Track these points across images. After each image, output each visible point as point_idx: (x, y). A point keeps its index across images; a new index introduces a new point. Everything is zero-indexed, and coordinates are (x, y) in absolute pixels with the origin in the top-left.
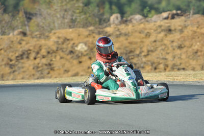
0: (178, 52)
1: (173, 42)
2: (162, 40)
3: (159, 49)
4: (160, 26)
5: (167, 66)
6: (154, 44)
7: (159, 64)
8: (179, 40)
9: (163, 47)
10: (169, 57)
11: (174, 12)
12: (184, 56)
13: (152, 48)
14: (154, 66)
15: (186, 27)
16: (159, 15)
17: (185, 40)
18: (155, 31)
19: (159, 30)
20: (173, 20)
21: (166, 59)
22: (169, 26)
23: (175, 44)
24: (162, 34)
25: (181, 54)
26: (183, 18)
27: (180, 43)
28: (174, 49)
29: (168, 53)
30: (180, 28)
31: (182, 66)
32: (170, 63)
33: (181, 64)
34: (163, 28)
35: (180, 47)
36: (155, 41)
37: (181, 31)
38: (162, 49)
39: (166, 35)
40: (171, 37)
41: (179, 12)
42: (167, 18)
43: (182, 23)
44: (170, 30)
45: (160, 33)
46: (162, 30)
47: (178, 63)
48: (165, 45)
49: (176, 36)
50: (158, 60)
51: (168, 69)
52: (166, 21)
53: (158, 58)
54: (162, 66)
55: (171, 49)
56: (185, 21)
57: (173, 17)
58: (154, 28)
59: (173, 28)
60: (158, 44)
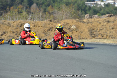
0: (112, 30)
1: (110, 26)
2: (106, 25)
3: (105, 29)
4: (105, 20)
5: (107, 36)
6: (102, 27)
7: (104, 35)
8: (112, 25)
9: (106, 28)
10: (108, 32)
11: (111, 14)
12: (114, 32)
13: (102, 29)
14: (102, 35)
15: (115, 20)
16: (105, 15)
17: (115, 26)
18: (103, 21)
19: (105, 21)
20: (110, 18)
21: (107, 33)
22: (109, 20)
23: (111, 27)
24: (106, 23)
25: (113, 32)
26: (114, 17)
27: (113, 27)
28: (110, 29)
29: (108, 31)
30: (113, 21)
31: (113, 36)
32: (108, 35)
33: (113, 35)
34: (106, 20)
35: (113, 28)
36: (103, 26)
37: (113, 22)
38: (106, 29)
39: (107, 23)
40: (109, 24)
41: (113, 14)
42: (108, 17)
43: (114, 19)
44: (109, 22)
45: (105, 22)
46: (106, 21)
47: (112, 35)
48: (107, 27)
49: (111, 24)
50: (104, 33)
51: (108, 37)
52: (108, 18)
53: (103, 32)
54: (105, 36)
55: (109, 29)
56: (115, 18)
57: (110, 17)
58: (103, 20)
59: (110, 21)
60: (104, 27)
